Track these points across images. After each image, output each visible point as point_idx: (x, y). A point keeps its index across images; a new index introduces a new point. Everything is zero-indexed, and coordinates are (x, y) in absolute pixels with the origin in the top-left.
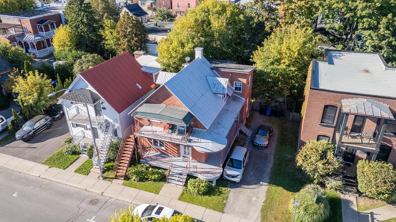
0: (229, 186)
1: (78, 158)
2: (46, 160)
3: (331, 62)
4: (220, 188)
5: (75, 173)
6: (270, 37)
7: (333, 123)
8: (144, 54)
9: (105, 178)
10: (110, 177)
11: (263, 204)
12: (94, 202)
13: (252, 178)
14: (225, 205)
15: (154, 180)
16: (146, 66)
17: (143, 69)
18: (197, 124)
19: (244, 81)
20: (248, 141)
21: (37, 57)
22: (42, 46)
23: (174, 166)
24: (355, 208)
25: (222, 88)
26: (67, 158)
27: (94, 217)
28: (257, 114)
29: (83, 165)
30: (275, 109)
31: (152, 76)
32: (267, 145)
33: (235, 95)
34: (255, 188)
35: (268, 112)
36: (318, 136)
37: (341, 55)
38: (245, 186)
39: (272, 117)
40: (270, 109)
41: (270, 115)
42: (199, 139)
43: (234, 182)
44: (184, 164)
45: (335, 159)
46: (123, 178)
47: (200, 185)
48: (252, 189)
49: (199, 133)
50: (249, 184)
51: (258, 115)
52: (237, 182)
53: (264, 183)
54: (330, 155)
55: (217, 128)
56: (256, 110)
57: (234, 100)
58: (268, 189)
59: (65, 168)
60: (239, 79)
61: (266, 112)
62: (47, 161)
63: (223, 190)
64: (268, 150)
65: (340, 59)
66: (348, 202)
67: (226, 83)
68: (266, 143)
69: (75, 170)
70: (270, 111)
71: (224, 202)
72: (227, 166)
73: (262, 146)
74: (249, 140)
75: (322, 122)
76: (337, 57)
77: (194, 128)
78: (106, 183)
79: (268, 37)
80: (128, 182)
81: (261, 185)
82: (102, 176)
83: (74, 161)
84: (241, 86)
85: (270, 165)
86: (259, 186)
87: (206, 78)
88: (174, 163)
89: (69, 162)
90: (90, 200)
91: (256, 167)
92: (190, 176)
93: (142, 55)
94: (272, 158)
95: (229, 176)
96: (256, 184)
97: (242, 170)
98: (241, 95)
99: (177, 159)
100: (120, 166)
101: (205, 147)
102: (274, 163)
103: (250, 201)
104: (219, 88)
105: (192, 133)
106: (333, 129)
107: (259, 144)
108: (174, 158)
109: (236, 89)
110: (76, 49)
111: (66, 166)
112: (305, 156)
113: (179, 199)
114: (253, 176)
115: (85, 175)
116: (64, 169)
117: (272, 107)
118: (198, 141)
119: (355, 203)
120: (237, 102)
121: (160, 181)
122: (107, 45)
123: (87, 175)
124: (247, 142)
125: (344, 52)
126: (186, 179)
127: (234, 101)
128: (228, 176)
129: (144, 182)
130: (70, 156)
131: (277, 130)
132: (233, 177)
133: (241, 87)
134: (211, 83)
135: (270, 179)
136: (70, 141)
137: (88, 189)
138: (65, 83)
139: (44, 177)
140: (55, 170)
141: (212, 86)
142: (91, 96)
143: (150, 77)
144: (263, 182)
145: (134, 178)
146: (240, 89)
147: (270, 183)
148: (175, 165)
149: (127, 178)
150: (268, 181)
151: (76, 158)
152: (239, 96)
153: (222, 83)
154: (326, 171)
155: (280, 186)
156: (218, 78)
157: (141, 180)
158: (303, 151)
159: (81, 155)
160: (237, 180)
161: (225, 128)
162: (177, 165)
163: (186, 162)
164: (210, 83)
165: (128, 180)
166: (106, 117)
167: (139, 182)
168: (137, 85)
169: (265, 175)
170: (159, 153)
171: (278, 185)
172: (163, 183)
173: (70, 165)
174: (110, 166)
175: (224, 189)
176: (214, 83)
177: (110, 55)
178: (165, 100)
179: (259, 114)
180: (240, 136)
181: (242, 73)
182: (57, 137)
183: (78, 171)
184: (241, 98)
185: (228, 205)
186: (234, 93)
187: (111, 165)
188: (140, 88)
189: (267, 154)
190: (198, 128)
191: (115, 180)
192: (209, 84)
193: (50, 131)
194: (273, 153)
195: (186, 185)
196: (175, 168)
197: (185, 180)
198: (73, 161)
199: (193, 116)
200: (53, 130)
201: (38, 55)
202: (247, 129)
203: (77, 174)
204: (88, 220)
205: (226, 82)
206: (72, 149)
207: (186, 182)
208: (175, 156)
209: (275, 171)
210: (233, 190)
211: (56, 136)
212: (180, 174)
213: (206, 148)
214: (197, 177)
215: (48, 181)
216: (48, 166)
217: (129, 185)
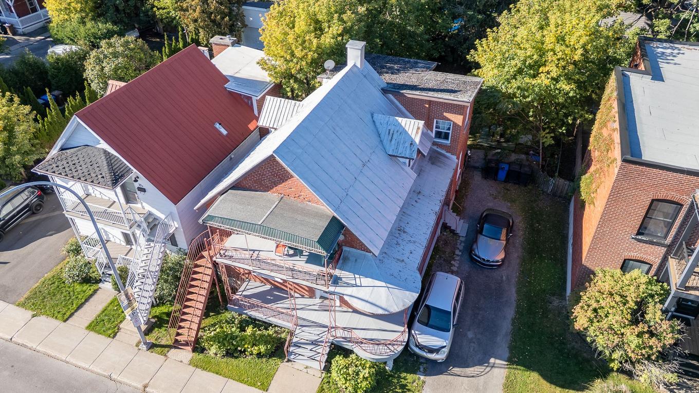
0: (422, 369)
1: (95, 291)
2: (26, 296)
3: (657, 76)
4: (403, 375)
5: (87, 332)
6: (515, 7)
7: (665, 237)
8: (233, 44)
9: (152, 347)
10: (163, 342)
13: (472, 349)
15: (259, 355)
16: (236, 75)
17: (230, 86)
18: (353, 241)
19: (458, 119)
20: (461, 248)
21: (20, 31)
22: (29, 7)
23: (300, 322)
25: (407, 144)
26: (71, 293)
28: (477, 178)
29: (103, 312)
30: (516, 168)
31: (250, 102)
32: (503, 260)
33: (435, 148)
34: (478, 376)
35: (502, 175)
36: (625, 260)
37: (676, 51)
38: (456, 370)
39: (509, 186)
40: (506, 167)
41: (507, 180)
42: (357, 276)
43: (434, 362)
44: (323, 318)
45: (665, 325)
46: (189, 348)
47: (357, 374)
48: (473, 377)
49: (356, 260)
50: (466, 365)
51: (480, 178)
52: (440, 361)
53: (498, 361)
54: (654, 313)
55: (398, 244)
56: (475, 168)
57: (433, 164)
58: (508, 378)
59: (67, 319)
60: (445, 114)
61: (496, 174)
62: (28, 298)
63: (409, 381)
64: (504, 273)
65: (675, 64)
67: (417, 132)
68: (501, 256)
69: (87, 324)
70: (505, 172)
72: (417, 324)
73: (491, 263)
74: (463, 244)
75: (639, 233)
76: (668, 58)
77: (345, 248)
78: (154, 358)
79: (511, 6)
80: (201, 356)
81: (492, 367)
82: (145, 343)
83: (87, 300)
84: (449, 129)
85: (510, 313)
86: (488, 369)
87: (372, 117)
88: (300, 314)
89: (75, 302)
91: (480, 317)
92: (337, 350)
93: (228, 46)
94: (512, 294)
95: (422, 347)
96: (480, 363)
97: (450, 334)
98: (449, 149)
99: (309, 304)
100: (185, 313)
101: (370, 300)
102: (518, 306)
104: (402, 142)
105: (341, 261)
106: (663, 250)
107: (484, 260)
108: (301, 302)
109: (439, 135)
110: (93, 19)
111: (68, 314)
112: (595, 310)
114: (474, 342)
115: (109, 336)
116: (65, 321)
117: (510, 164)
118: (353, 282)
120: (440, 167)
121: (270, 357)
122: (158, 9)
123: (114, 337)
124: (457, 252)
125: (682, 46)
126: (329, 354)
127: (433, 166)
128: (420, 348)
129: (236, 357)
130: (78, 288)
131: (520, 218)
132: (431, 351)
133: (450, 132)
134: (383, 130)
135: (511, 349)
136: (77, 250)
137: (114, 376)
138: (68, 107)
139: (20, 341)
140: (45, 323)
141: (386, 139)
142: (108, 166)
143: (247, 104)
144: (496, 358)
145: (213, 350)
146: (446, 136)
147: (511, 361)
148: (304, 320)
149: (198, 347)
150: (507, 355)
151: (90, 292)
152: (443, 152)
153: (410, 132)
154: (644, 351)
155: (533, 370)
156: (400, 119)
157: (230, 354)
158: (590, 295)
159: (101, 285)
160: (440, 357)
161: (414, 242)
162: (308, 321)
163: (328, 310)
164: (380, 130)
165: (202, 352)
166: (148, 208)
167: (225, 359)
168: (217, 126)
169: (499, 339)
170: (268, 287)
171: (529, 367)
172: (278, 361)
173: (76, 311)
174: (164, 313)
175: (410, 377)
176: (390, 130)
177: (166, 36)
178: (276, 186)
179: (483, 177)
180: (444, 235)
181: (455, 102)
182: (52, 235)
183: (93, 327)
184: (448, 155)
186: (434, 144)
187: (166, 311)
188: (224, 132)
189: (502, 281)
190: (355, 248)
191: (173, 351)
192: (378, 133)
193: (39, 219)
194: (514, 280)
195: (327, 369)
196: (304, 329)
197: (326, 357)
198: (83, 300)
199: (343, 226)
200: (44, 216)
201: (20, 27)
202: (458, 218)
203: (92, 334)
205: (418, 128)
206: (80, 271)
207: (329, 361)
208: (303, 296)
209: (520, 329)
210: (429, 380)
211: (49, 233)
212: (315, 343)
213: (374, 302)
214: (351, 352)
215: (29, 352)
216: (30, 313)
217: (205, 366)
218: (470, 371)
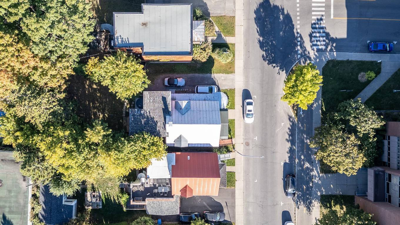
5: (235, 165)
9: (234, 148)
10: (232, 147)
11: (224, 74)
12: (247, 144)
13: (210, 81)
14: (230, 89)
24: (215, 38)
27: (255, 138)
29: (230, 166)
46: (232, 140)
53: (212, 76)
58: (215, 73)
62: (233, 186)
66: (212, 40)
68: (182, 79)
71: (229, 90)
78: (236, 147)
82: (234, 150)
86: (214, 78)
89: (230, 174)
90: (247, 147)
97: (212, 86)
103: (225, 80)
107: (184, 83)
111: (233, 173)
113: (234, 109)
115: (235, 160)
116: (235, 173)
119: (212, 38)
123: (235, 158)
135: (208, 73)
139: (243, 178)
140: (237, 176)
149: (232, 138)
150: (210, 74)
160: (217, 87)
165: (232, 136)
176: (186, 109)
182: (213, 199)
185: (230, 88)
191: (233, 143)
192: (186, 112)
204: (257, 140)
209: (201, 72)
215: (244, 174)
216: (236, 182)
217: (234, 134)
218: (216, 81)
